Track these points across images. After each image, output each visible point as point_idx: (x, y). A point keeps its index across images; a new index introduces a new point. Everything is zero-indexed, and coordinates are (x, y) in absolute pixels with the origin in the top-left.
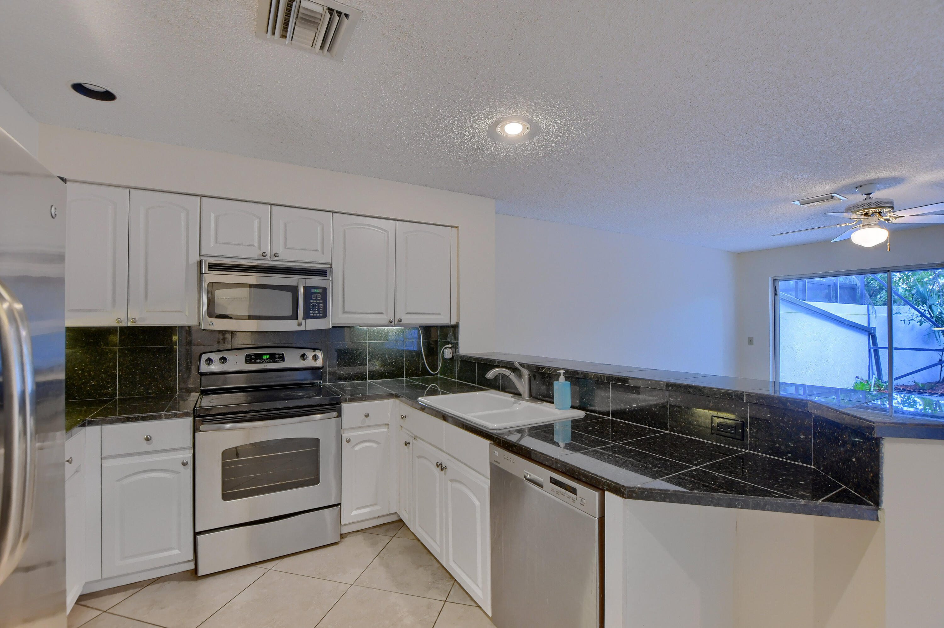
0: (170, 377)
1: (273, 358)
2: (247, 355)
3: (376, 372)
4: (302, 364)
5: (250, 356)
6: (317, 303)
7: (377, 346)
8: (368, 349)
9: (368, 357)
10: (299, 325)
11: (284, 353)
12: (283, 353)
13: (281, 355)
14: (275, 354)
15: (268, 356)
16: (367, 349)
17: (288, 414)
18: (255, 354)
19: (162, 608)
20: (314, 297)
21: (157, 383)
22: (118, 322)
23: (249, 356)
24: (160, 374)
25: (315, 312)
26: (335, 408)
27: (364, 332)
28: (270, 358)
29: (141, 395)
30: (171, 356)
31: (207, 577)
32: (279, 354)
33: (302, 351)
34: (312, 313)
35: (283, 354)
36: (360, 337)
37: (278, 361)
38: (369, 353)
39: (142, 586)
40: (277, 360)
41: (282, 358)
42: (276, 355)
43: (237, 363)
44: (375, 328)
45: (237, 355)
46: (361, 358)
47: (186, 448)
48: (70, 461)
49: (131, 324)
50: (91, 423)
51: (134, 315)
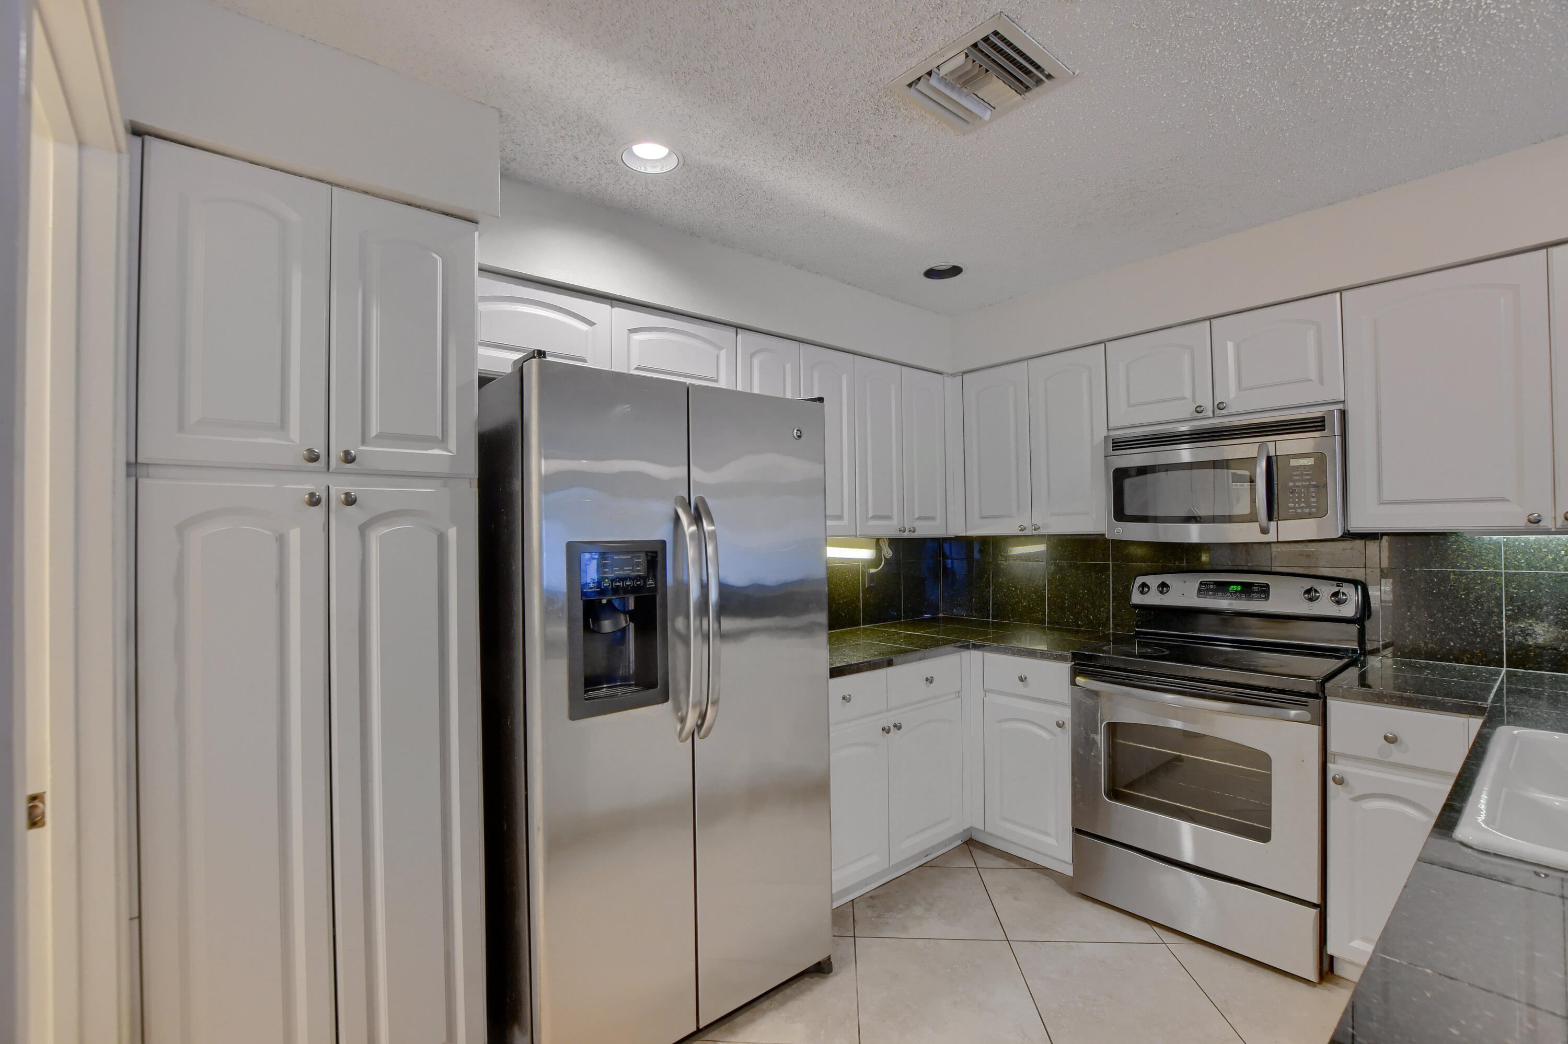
0: (1103, 606)
1: (1247, 590)
2: (1201, 583)
3: (1538, 651)
4: (1305, 608)
5: (1207, 584)
6: (1303, 487)
7: (1541, 584)
8: (1506, 591)
9: (1506, 610)
10: (1265, 531)
11: (1269, 584)
12: (1267, 584)
13: (1264, 587)
14: (1252, 584)
15: (1239, 588)
16: (1501, 589)
17: (1206, 691)
18: (1216, 583)
19: (1016, 899)
20: (1296, 475)
21: (1088, 612)
22: (1021, 530)
23: (1204, 584)
24: (1090, 600)
25: (1299, 505)
26: (1306, 704)
27: (1492, 547)
28: (1241, 592)
29: (1070, 626)
30: (1103, 577)
31: (1086, 900)
32: (1260, 585)
33: (1308, 583)
34: (1292, 508)
35: (1268, 586)
36: (1476, 559)
37: (1256, 598)
38: (1511, 600)
39: (1025, 865)
40: (1255, 595)
41: (1264, 591)
42: (1255, 586)
43: (1183, 594)
44: (1532, 537)
45: (1185, 582)
46: (1481, 609)
47: (1063, 704)
48: (930, 680)
49: (1034, 533)
50: (975, 647)
51: (1037, 521)
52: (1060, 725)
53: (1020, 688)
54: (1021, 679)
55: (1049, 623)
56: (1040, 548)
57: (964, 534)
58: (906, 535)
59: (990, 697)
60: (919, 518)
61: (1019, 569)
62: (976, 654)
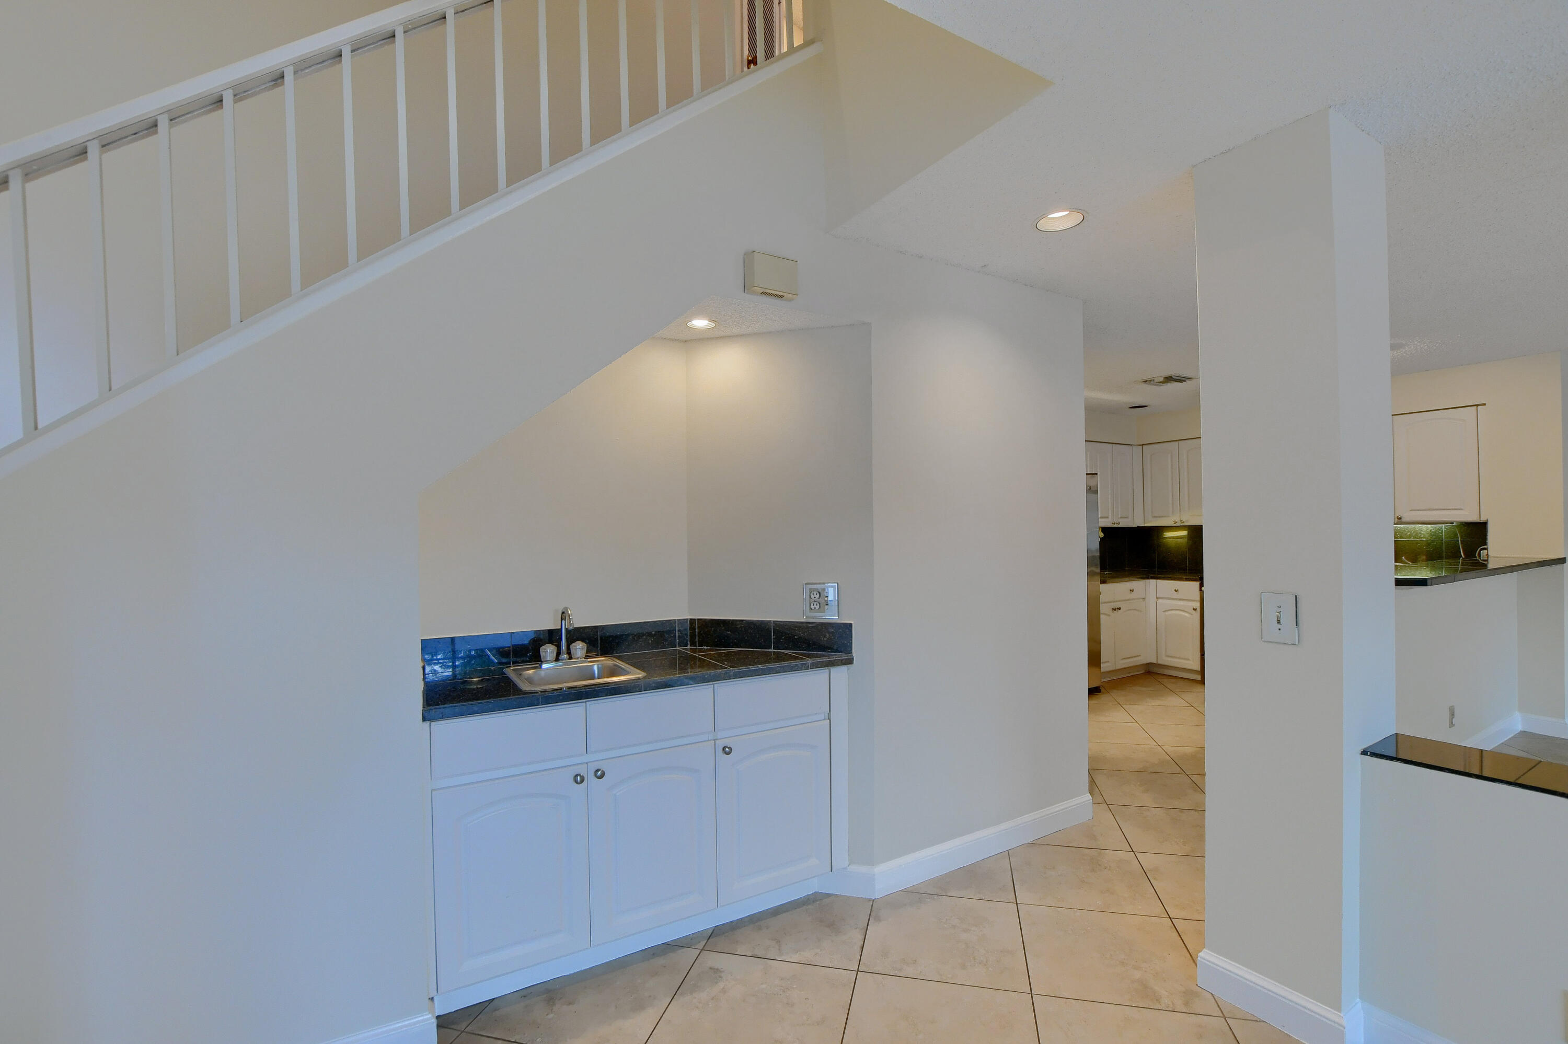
22: (1174, 523)
47: (1196, 601)
48: (1132, 591)
49: (1181, 525)
50: (1152, 578)
51: (1183, 519)
52: (1195, 610)
53: (1175, 595)
54: (1176, 591)
55: (1189, 570)
56: (1184, 533)
57: (1143, 525)
58: (1115, 526)
59: (1160, 601)
60: (1121, 518)
61: (1172, 543)
62: (1153, 582)
